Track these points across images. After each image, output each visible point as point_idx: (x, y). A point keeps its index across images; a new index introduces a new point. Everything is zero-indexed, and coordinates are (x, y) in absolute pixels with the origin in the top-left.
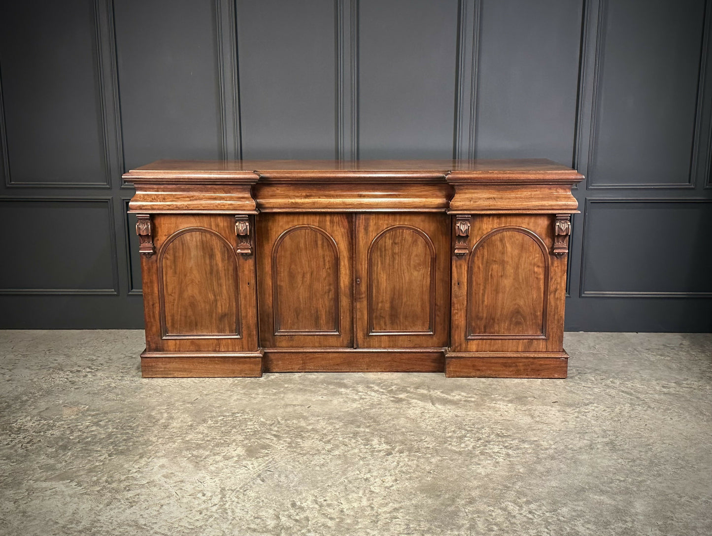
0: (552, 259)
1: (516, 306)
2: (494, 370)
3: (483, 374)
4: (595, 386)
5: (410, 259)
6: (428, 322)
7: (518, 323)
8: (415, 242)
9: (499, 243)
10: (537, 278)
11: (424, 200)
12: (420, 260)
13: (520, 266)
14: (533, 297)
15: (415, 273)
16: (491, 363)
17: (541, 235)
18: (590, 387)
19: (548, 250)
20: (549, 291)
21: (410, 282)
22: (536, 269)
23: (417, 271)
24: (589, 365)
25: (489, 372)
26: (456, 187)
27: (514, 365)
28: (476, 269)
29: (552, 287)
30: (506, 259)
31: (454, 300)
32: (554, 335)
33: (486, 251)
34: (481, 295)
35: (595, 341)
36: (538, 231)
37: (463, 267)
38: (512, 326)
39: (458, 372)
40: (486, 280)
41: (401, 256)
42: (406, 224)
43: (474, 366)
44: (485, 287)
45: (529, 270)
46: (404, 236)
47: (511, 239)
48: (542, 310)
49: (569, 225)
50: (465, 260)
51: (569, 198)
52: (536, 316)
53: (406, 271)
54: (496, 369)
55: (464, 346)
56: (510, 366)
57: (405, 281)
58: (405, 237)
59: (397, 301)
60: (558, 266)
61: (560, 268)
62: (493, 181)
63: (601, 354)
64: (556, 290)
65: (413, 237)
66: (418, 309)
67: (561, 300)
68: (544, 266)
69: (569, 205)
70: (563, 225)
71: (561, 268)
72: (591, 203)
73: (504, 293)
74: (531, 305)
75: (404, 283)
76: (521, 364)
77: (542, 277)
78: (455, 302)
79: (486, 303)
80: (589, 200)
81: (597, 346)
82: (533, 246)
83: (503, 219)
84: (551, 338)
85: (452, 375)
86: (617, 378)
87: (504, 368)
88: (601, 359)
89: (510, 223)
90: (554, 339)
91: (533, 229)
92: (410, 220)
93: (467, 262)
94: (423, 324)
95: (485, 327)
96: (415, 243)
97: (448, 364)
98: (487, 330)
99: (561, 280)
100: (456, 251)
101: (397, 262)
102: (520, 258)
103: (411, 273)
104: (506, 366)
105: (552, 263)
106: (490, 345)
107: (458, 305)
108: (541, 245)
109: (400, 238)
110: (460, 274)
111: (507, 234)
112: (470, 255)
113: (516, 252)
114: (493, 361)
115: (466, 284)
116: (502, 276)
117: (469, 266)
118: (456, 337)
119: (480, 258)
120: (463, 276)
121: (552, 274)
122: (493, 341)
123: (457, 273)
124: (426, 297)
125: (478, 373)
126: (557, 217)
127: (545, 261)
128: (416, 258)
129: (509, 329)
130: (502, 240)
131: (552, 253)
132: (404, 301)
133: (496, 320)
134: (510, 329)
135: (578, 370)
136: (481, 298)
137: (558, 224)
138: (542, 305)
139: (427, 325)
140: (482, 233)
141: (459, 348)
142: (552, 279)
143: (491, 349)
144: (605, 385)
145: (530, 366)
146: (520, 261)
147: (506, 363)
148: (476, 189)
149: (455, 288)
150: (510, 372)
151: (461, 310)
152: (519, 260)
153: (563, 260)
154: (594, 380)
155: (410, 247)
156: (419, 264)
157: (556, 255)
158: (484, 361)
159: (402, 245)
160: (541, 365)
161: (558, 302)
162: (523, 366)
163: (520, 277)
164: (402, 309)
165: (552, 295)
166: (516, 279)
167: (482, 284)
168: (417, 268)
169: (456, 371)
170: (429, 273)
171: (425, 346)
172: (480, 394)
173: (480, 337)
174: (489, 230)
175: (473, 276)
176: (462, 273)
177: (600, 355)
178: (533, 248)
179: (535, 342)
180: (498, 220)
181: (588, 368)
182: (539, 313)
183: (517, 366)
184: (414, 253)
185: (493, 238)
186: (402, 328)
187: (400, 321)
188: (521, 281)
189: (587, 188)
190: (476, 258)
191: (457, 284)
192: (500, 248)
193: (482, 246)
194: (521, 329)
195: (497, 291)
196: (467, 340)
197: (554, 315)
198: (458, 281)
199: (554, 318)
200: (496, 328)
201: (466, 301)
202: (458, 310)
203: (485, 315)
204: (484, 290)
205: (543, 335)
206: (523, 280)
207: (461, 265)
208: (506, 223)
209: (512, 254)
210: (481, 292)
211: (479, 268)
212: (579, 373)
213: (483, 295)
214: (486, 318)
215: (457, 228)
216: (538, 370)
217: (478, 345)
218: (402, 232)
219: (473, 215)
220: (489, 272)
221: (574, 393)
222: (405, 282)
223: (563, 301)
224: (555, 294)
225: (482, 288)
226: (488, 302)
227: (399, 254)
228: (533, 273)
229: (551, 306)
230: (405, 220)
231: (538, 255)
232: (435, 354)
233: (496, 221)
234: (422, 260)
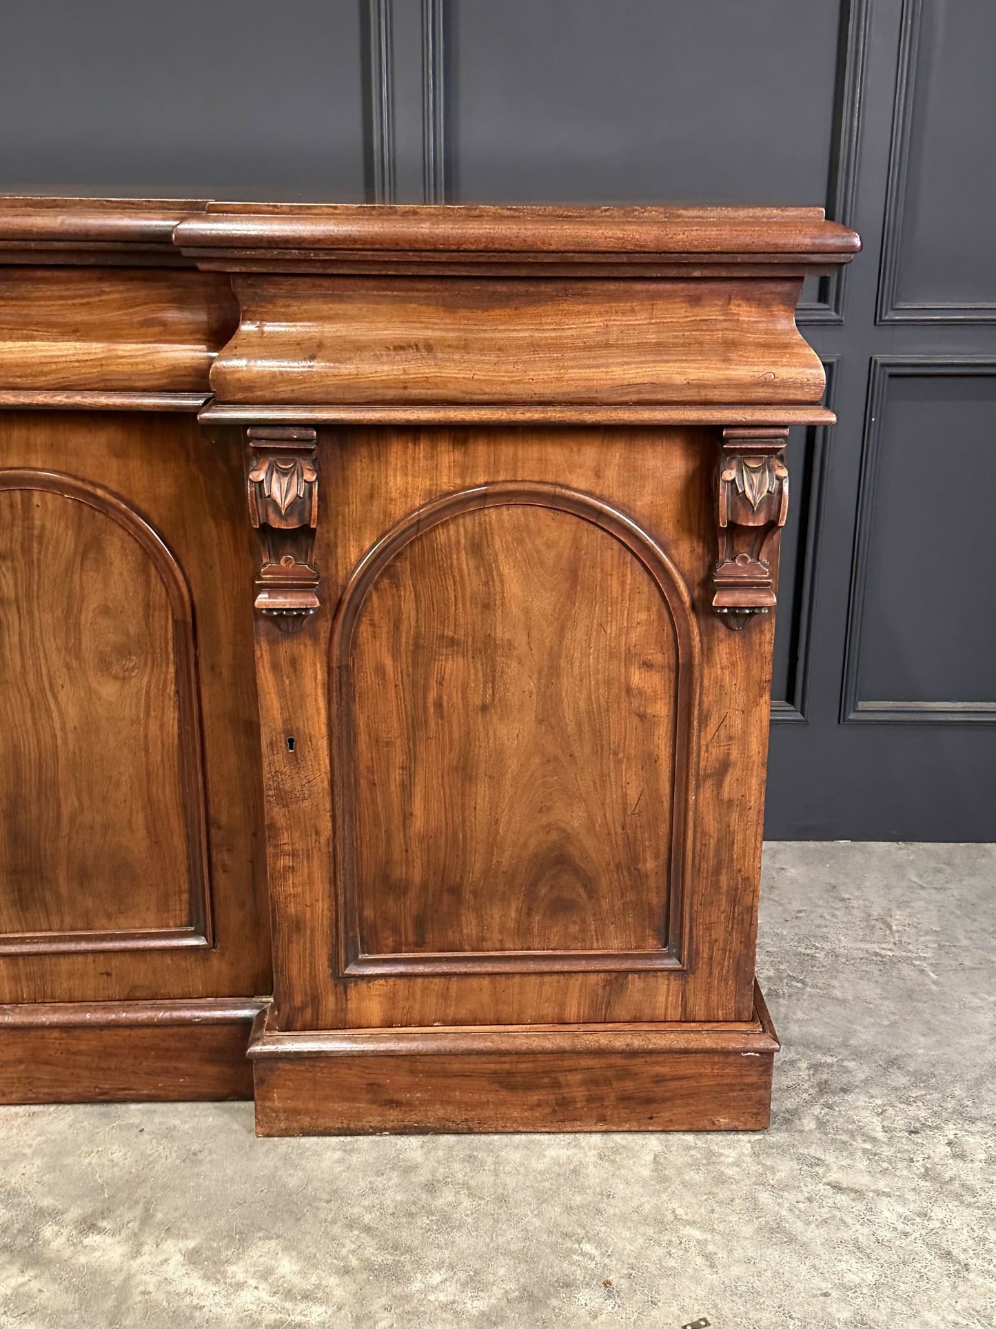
0: (707, 633)
1: (554, 836)
2: (460, 1104)
3: (413, 1118)
4: (882, 1184)
5: (77, 627)
6: (185, 897)
7: (561, 907)
8: (91, 549)
9: (465, 562)
10: (642, 717)
11: (97, 348)
12: (128, 634)
13: (563, 662)
14: (625, 796)
15: (108, 689)
16: (447, 1075)
17: (658, 525)
18: (859, 1194)
19: (690, 590)
20: (693, 772)
21: (89, 727)
22: (637, 677)
23: (116, 677)
24: (864, 1036)
25: (441, 1113)
26: (239, 288)
27: (546, 1080)
28: (366, 680)
29: (706, 753)
30: (501, 633)
31: (276, 813)
32: (717, 954)
33: (407, 594)
34: (394, 788)
35: (888, 887)
36: (642, 503)
37: (308, 670)
38: (537, 918)
39: (307, 1112)
40: (415, 726)
41: (30, 613)
42: (40, 465)
43: (373, 1088)
44: (412, 755)
45: (608, 682)
46: (37, 523)
47: (521, 541)
48: (663, 849)
49: (780, 479)
50: (315, 638)
51: (786, 346)
52: (639, 878)
53: (62, 677)
54: (468, 1097)
55: (330, 1002)
56: (529, 1087)
57: (63, 724)
58: (43, 527)
59: (34, 809)
60: (733, 664)
61: (740, 669)
62: (411, 257)
63: (908, 961)
64: (724, 767)
65: (80, 526)
66: (136, 842)
67: (743, 807)
68: (673, 661)
69: (784, 384)
70: (756, 478)
71: (748, 670)
72: (891, 376)
73: (495, 780)
74: (619, 830)
75: (59, 733)
76: (576, 1078)
77: (662, 709)
78: (281, 821)
79: (418, 824)
80: (883, 365)
81: (898, 914)
82: (624, 575)
83: (481, 450)
84: (702, 966)
85: (283, 1125)
86: (973, 1120)
87: (504, 1094)
88: (910, 995)
89: (515, 470)
90: (716, 971)
91: (618, 495)
92: (52, 448)
93: (323, 646)
94: (164, 907)
95: (420, 924)
96: (92, 555)
97: (262, 1081)
98: (429, 937)
99: (746, 722)
100: (263, 600)
101: (16, 639)
102: (563, 628)
103: (90, 690)
104: (513, 1088)
105: (708, 652)
106: (445, 996)
107: (297, 834)
108: (654, 569)
109: (17, 530)
110: (293, 703)
111: (502, 518)
112: (335, 617)
113: (545, 603)
114: (456, 1066)
115: (323, 744)
116: (484, 708)
117: (334, 665)
118: (294, 969)
119: (385, 630)
120: (311, 709)
121: (706, 697)
122: (454, 984)
123: (282, 694)
124: (167, 793)
125: (393, 1115)
126: (726, 440)
127: (678, 641)
128: (104, 622)
129: (523, 932)
130: (477, 548)
131: (703, 608)
132: (66, 811)
133: (468, 896)
134: (529, 930)
135: (815, 1067)
136: (396, 800)
137: (729, 474)
138: (664, 829)
139: (180, 906)
140: (386, 514)
141: (308, 1013)
142: (704, 720)
143: (451, 1012)
144: (926, 1175)
145: (615, 1083)
146: (566, 642)
147: (510, 1073)
148: (340, 299)
149: (274, 761)
150: (532, 1108)
151: (309, 857)
152: (561, 636)
153: (755, 638)
154: (880, 1135)
155: (69, 570)
156: (123, 651)
157: (723, 618)
158: (420, 1066)
159: (30, 563)
160: (659, 1080)
161: (735, 816)
162: (584, 1083)
163: (569, 715)
164: (63, 843)
165: (707, 791)
166: (548, 716)
167: (398, 742)
168: (116, 669)
169: (296, 1112)
170: (171, 689)
171: (177, 990)
172: (368, 1266)
173: (401, 969)
174: (418, 502)
175: (356, 708)
176: (302, 697)
177: (906, 970)
178: (623, 583)
179: (635, 983)
180: (458, 455)
181: (858, 1055)
182: (650, 865)
183: (557, 1085)
184: (93, 602)
185: (441, 537)
186: (68, 920)
187: (58, 895)
188: (571, 728)
189: (878, 321)
190: (365, 630)
191: (283, 745)
192: (474, 583)
193: (390, 572)
194: (574, 929)
195: (464, 771)
196: (343, 982)
197: (717, 871)
198: (288, 731)
199: (716, 885)
200: (469, 925)
201: (328, 816)
202: (294, 854)
203: (417, 875)
204: (409, 770)
205: (668, 956)
206: (579, 725)
207: (294, 663)
208: (494, 467)
209: (527, 612)
210: (396, 776)
211: (380, 670)
212: (823, 1088)
213: (407, 789)
214: (424, 887)
215: (250, 489)
216: (649, 1101)
217: (392, 998)
218: (27, 504)
219: (323, 428)
220: (426, 689)
221: (792, 1240)
222: (63, 729)
223: (753, 815)
224: (719, 785)
225: (398, 758)
226: (427, 821)
227: (24, 605)
228: (623, 694)
229: (704, 834)
230: (29, 447)
231: (643, 616)
232: (216, 1030)
233: (447, 456)
234: (133, 630)
